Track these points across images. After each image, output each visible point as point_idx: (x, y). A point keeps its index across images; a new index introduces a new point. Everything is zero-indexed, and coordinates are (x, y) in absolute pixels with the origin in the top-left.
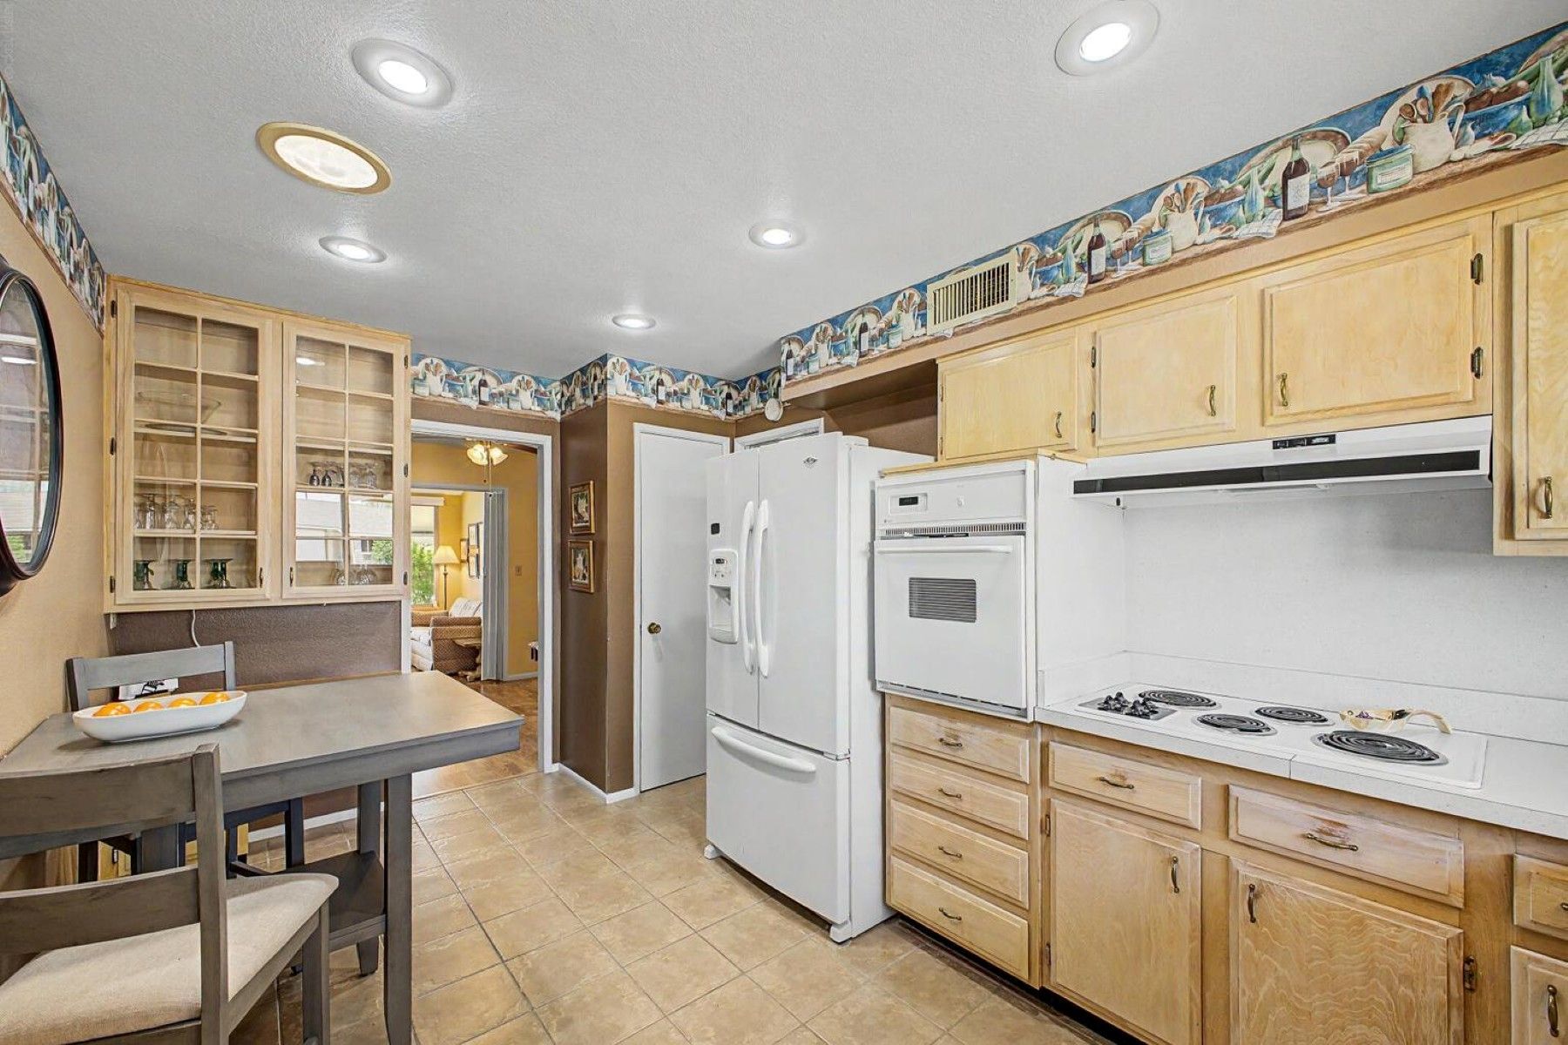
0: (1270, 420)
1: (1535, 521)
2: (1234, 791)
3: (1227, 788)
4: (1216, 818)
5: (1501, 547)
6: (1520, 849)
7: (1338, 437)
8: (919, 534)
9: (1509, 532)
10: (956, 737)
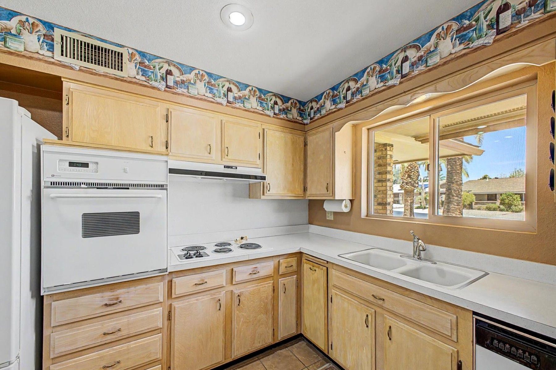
0: (224, 160)
1: (268, 192)
2: (234, 269)
3: (232, 269)
4: (229, 280)
5: (263, 197)
6: (280, 259)
7: (238, 167)
8: (90, 185)
9: (263, 194)
10: (118, 298)
